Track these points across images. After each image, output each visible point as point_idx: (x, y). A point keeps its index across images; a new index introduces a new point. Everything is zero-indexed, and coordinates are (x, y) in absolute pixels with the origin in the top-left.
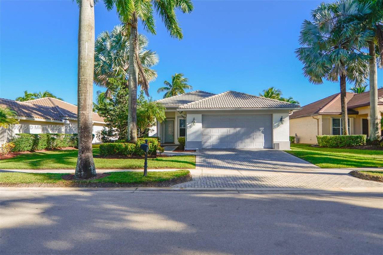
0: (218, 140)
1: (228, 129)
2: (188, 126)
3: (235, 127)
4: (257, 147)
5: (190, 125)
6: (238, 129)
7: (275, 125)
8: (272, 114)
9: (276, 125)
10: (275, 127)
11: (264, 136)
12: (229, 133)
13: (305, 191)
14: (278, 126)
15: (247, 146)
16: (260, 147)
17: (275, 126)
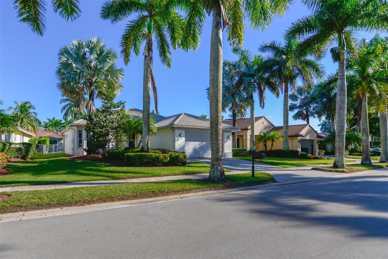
2: (176, 139)
5: (177, 138)
6: (205, 143)
13: (323, 179)
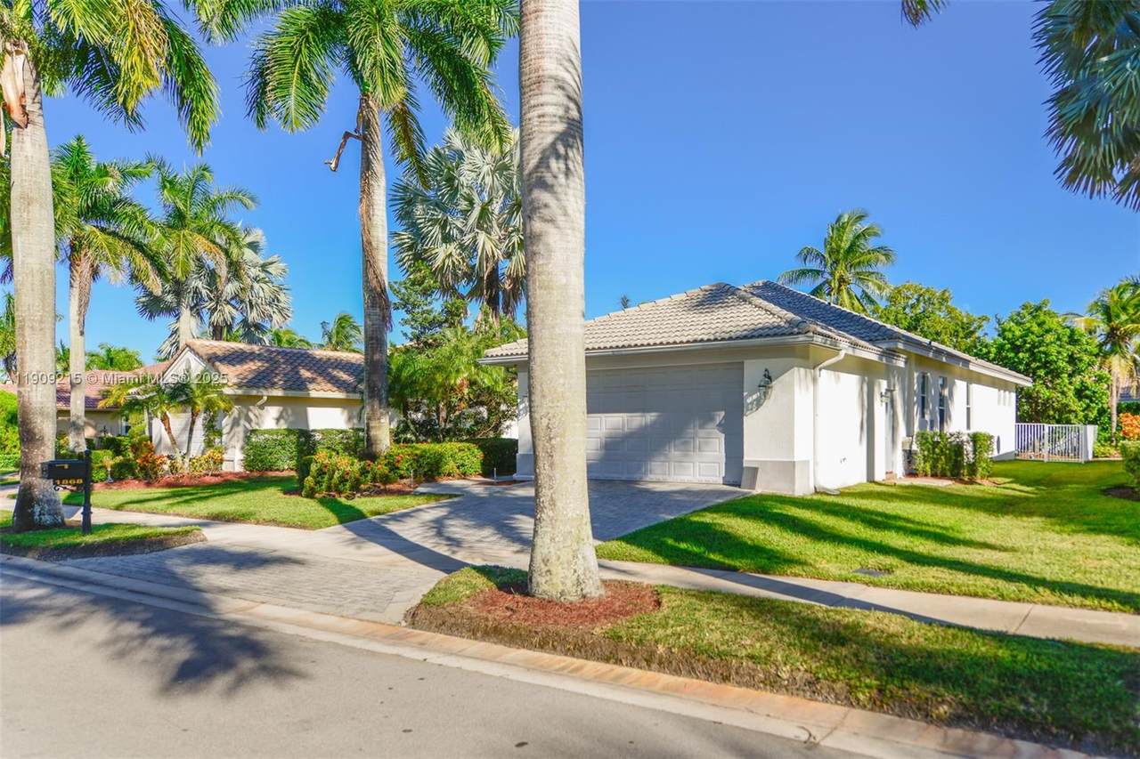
0: (599, 452)
1: (625, 415)
3: (644, 410)
4: (703, 479)
7: (749, 400)
8: (743, 363)
9: (752, 403)
10: (748, 410)
11: (725, 439)
12: (626, 430)
14: (759, 403)
15: (675, 474)
16: (711, 479)
17: (750, 406)
